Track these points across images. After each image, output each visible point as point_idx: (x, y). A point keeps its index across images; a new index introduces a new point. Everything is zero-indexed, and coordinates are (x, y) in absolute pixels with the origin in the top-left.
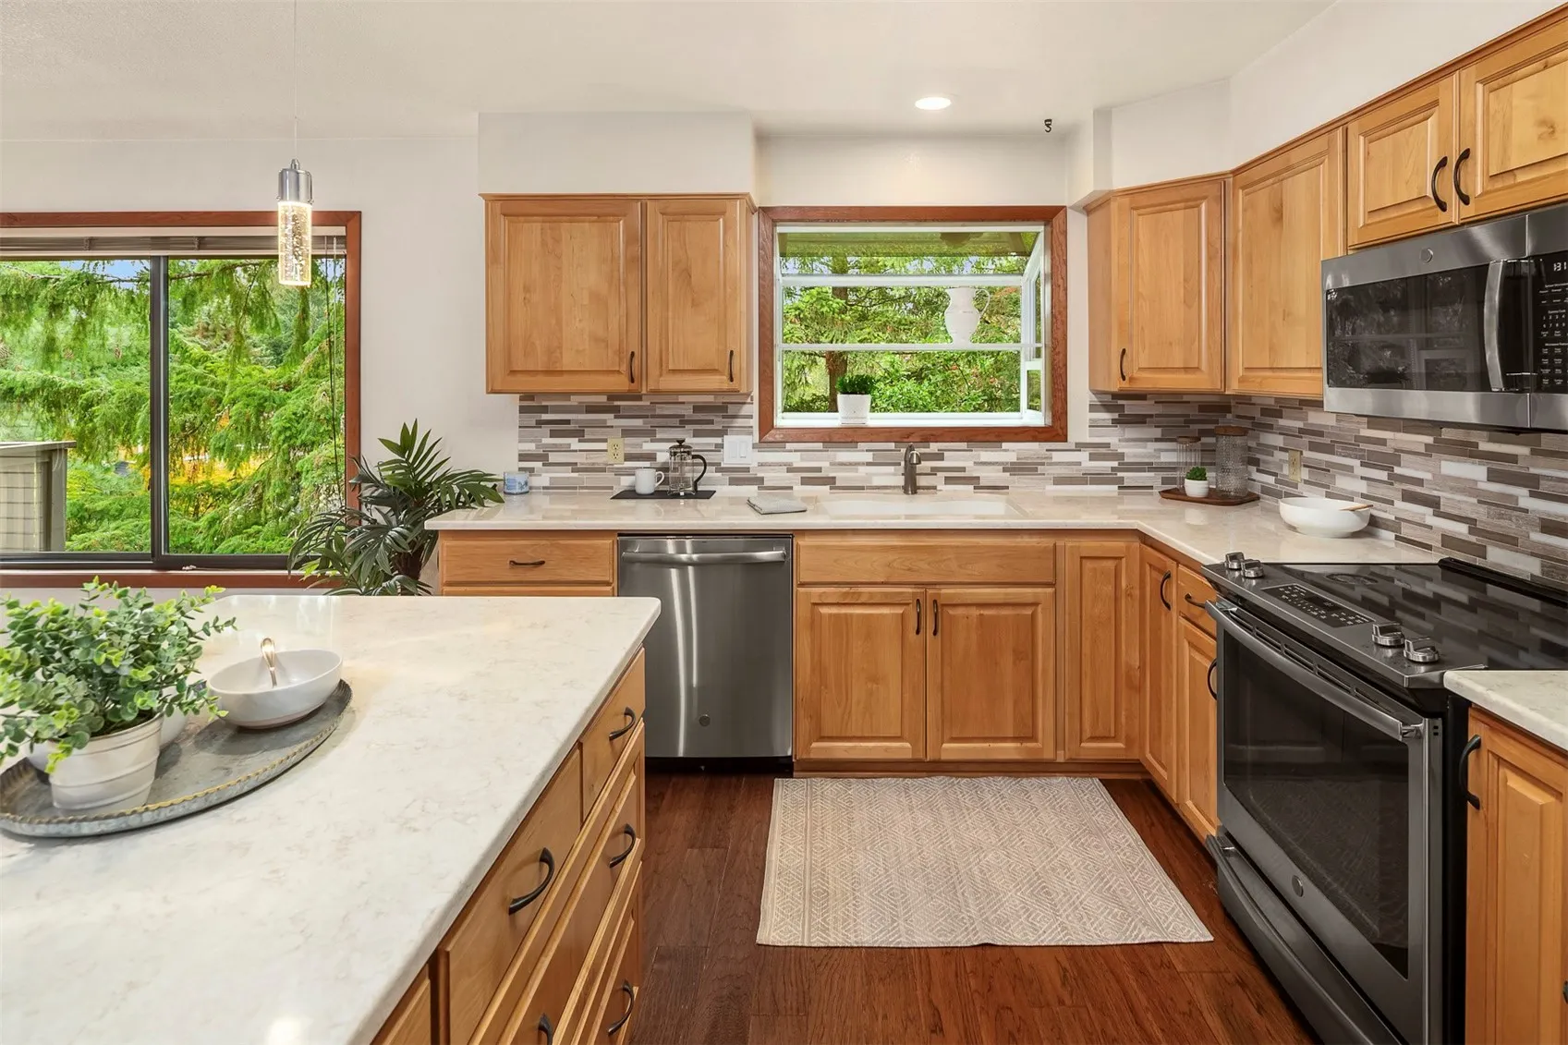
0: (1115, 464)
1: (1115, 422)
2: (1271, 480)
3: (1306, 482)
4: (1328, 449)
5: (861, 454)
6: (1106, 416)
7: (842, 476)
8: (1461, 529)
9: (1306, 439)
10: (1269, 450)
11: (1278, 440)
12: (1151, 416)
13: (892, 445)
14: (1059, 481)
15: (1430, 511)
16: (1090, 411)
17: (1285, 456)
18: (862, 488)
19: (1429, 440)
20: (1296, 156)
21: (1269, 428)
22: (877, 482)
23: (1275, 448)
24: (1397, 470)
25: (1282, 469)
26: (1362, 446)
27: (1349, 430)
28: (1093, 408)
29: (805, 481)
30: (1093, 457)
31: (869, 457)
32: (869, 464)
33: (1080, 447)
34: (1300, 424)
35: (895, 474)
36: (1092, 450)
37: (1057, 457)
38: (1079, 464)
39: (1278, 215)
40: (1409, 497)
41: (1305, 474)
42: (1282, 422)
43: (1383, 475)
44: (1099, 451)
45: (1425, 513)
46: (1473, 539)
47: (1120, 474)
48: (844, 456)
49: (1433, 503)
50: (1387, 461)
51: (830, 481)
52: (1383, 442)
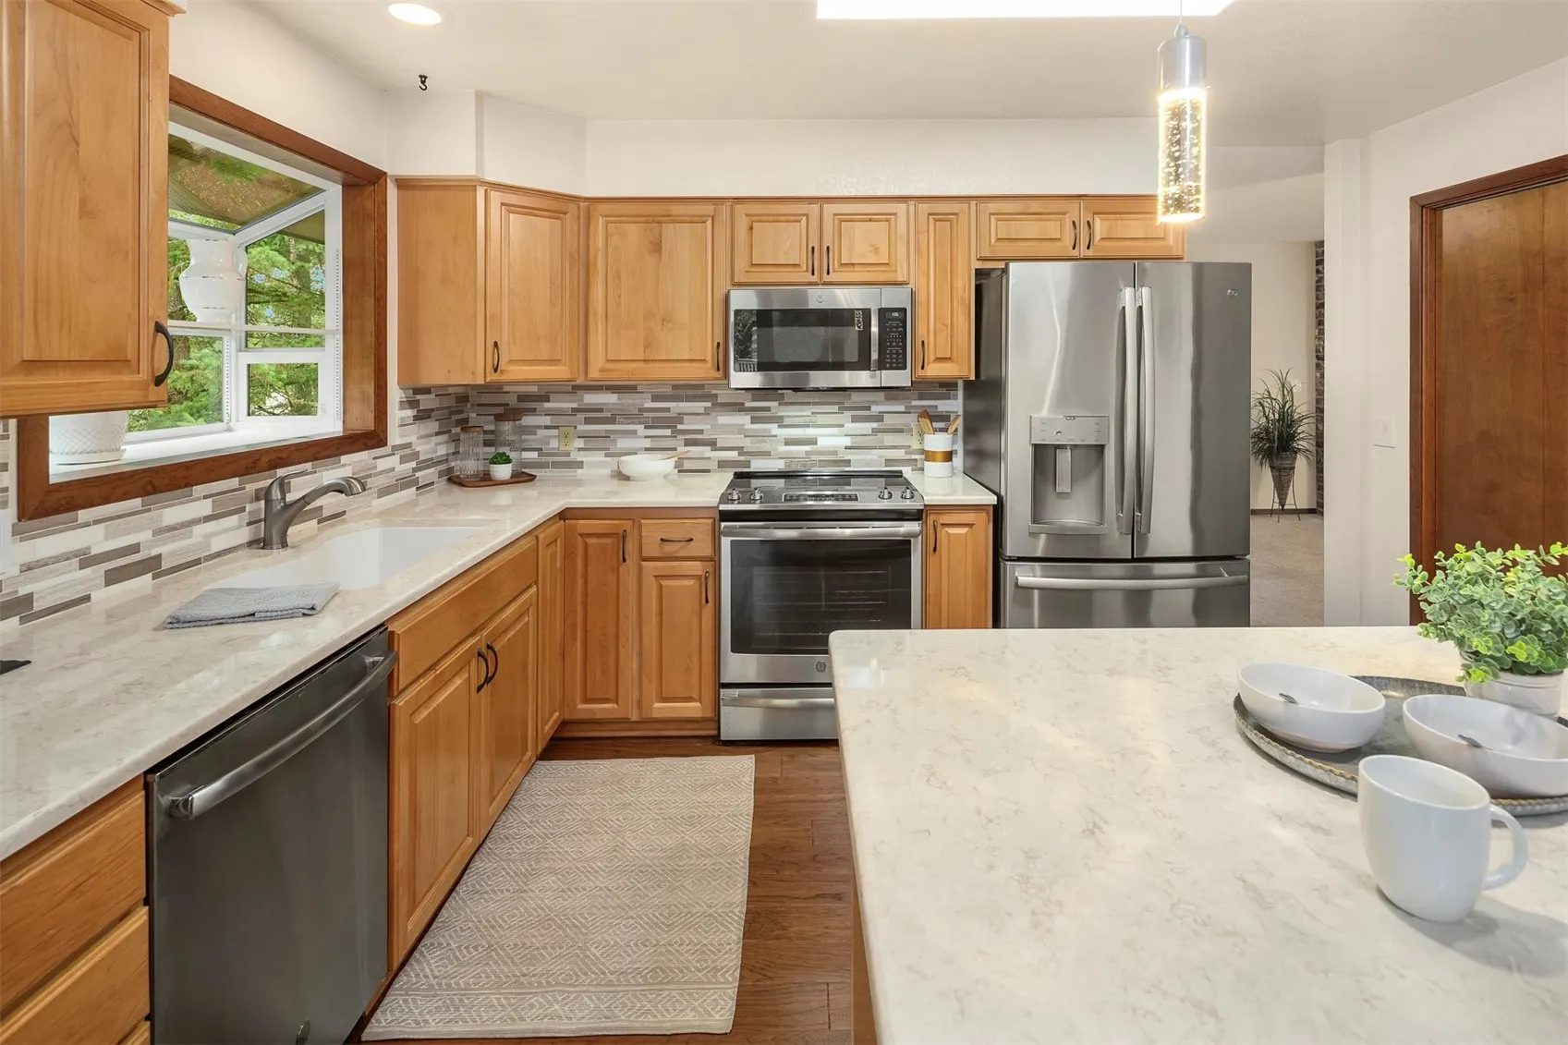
0: (413, 464)
1: (416, 418)
2: (534, 455)
3: (579, 449)
4: (612, 420)
5: (195, 505)
6: (410, 413)
7: (170, 550)
8: (733, 455)
9: (581, 416)
10: (532, 430)
11: (547, 421)
12: (432, 410)
13: (235, 482)
14: (384, 492)
15: (709, 448)
16: (401, 409)
17: (555, 432)
18: (197, 562)
19: (709, 404)
20: (677, 209)
21: (532, 411)
22: (218, 544)
23: (539, 427)
24: (679, 427)
25: (548, 444)
26: (645, 415)
27: (633, 405)
28: (402, 405)
29: (113, 578)
30: (403, 460)
31: (205, 507)
32: (208, 519)
33: (395, 448)
34: (575, 405)
35: (239, 527)
36: (401, 452)
37: (382, 464)
38: (393, 469)
39: (657, 248)
40: (688, 443)
41: (580, 443)
42: (547, 405)
43: (668, 432)
44: (406, 451)
45: (706, 451)
46: (742, 458)
47: (417, 474)
48: (174, 513)
49: (712, 444)
50: (672, 423)
51: (152, 565)
52: (668, 410)
